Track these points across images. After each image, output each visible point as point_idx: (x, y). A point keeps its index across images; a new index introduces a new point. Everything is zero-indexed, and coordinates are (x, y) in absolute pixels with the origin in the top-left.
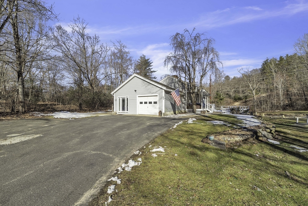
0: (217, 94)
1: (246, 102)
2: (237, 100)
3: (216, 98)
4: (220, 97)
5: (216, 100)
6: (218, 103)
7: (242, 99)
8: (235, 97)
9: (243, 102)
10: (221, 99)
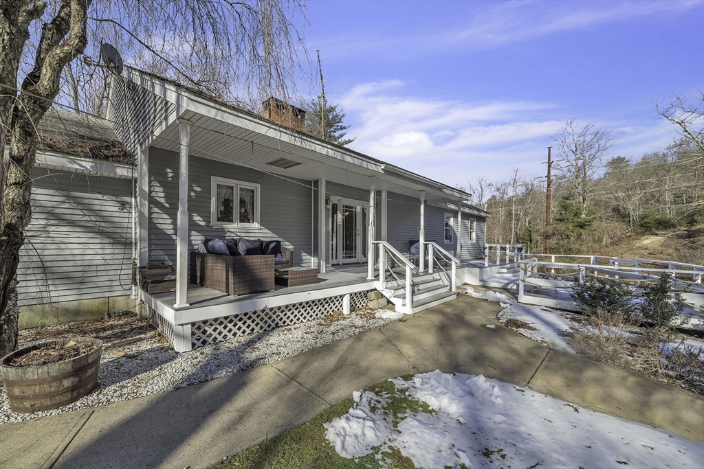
0: (565, 208)
1: (691, 235)
2: (651, 227)
3: (561, 220)
4: (577, 215)
5: (562, 227)
6: (568, 237)
7: (674, 226)
8: (643, 219)
9: (677, 235)
10: (582, 226)
